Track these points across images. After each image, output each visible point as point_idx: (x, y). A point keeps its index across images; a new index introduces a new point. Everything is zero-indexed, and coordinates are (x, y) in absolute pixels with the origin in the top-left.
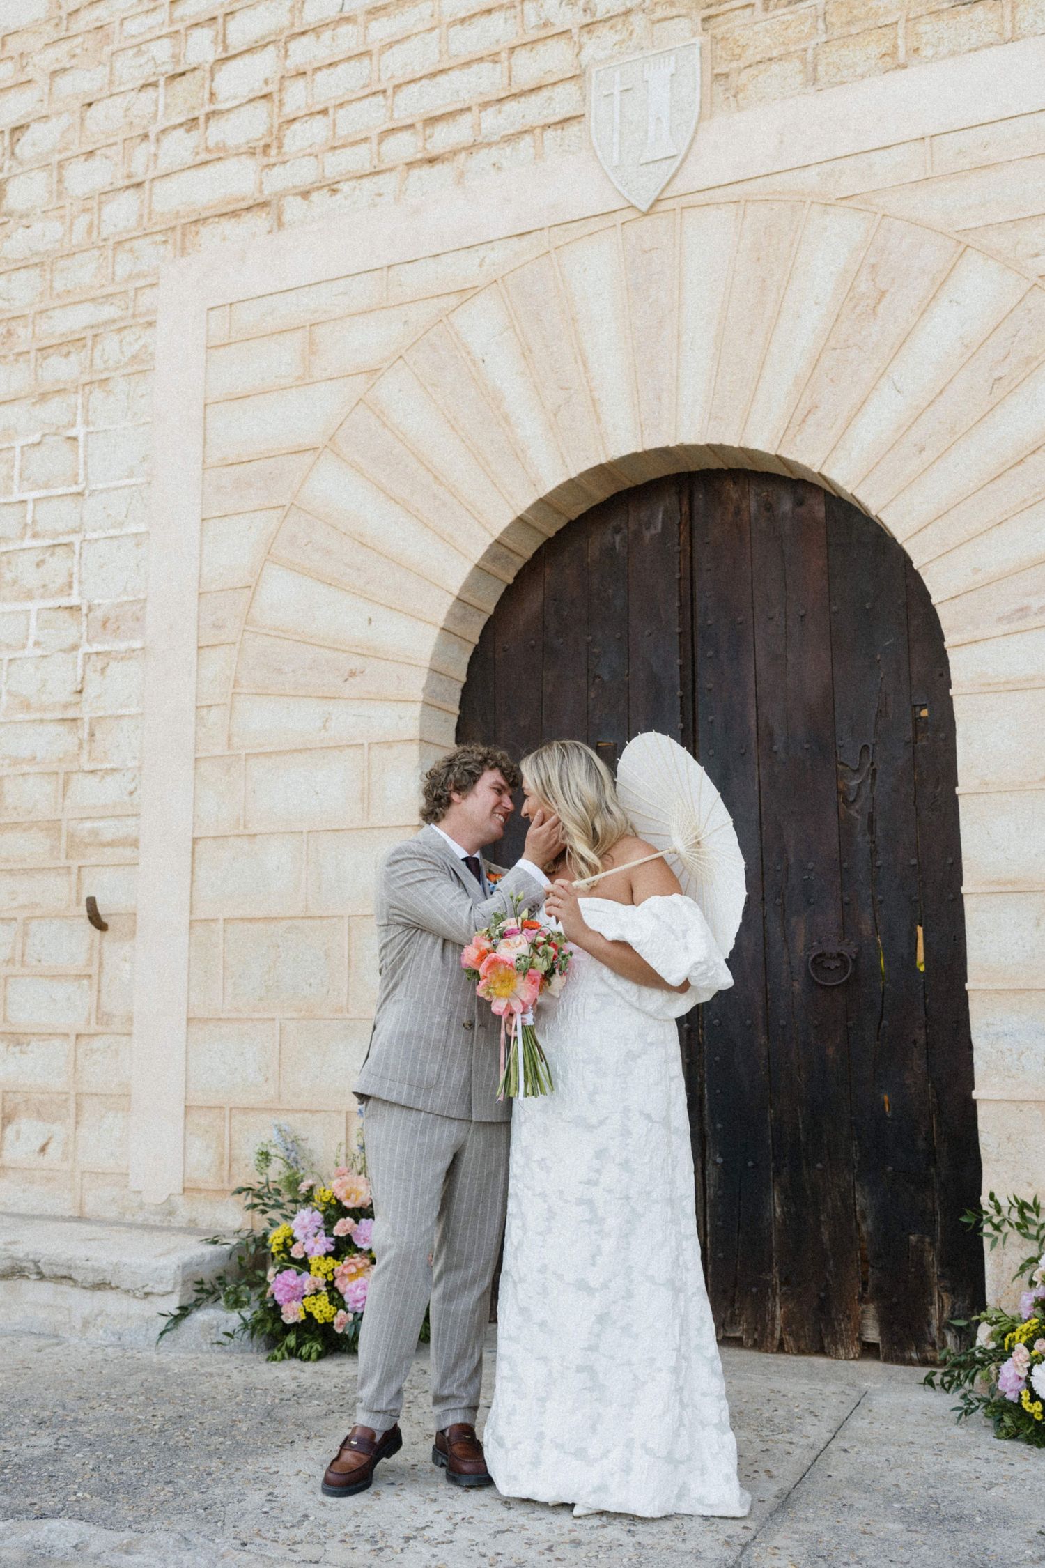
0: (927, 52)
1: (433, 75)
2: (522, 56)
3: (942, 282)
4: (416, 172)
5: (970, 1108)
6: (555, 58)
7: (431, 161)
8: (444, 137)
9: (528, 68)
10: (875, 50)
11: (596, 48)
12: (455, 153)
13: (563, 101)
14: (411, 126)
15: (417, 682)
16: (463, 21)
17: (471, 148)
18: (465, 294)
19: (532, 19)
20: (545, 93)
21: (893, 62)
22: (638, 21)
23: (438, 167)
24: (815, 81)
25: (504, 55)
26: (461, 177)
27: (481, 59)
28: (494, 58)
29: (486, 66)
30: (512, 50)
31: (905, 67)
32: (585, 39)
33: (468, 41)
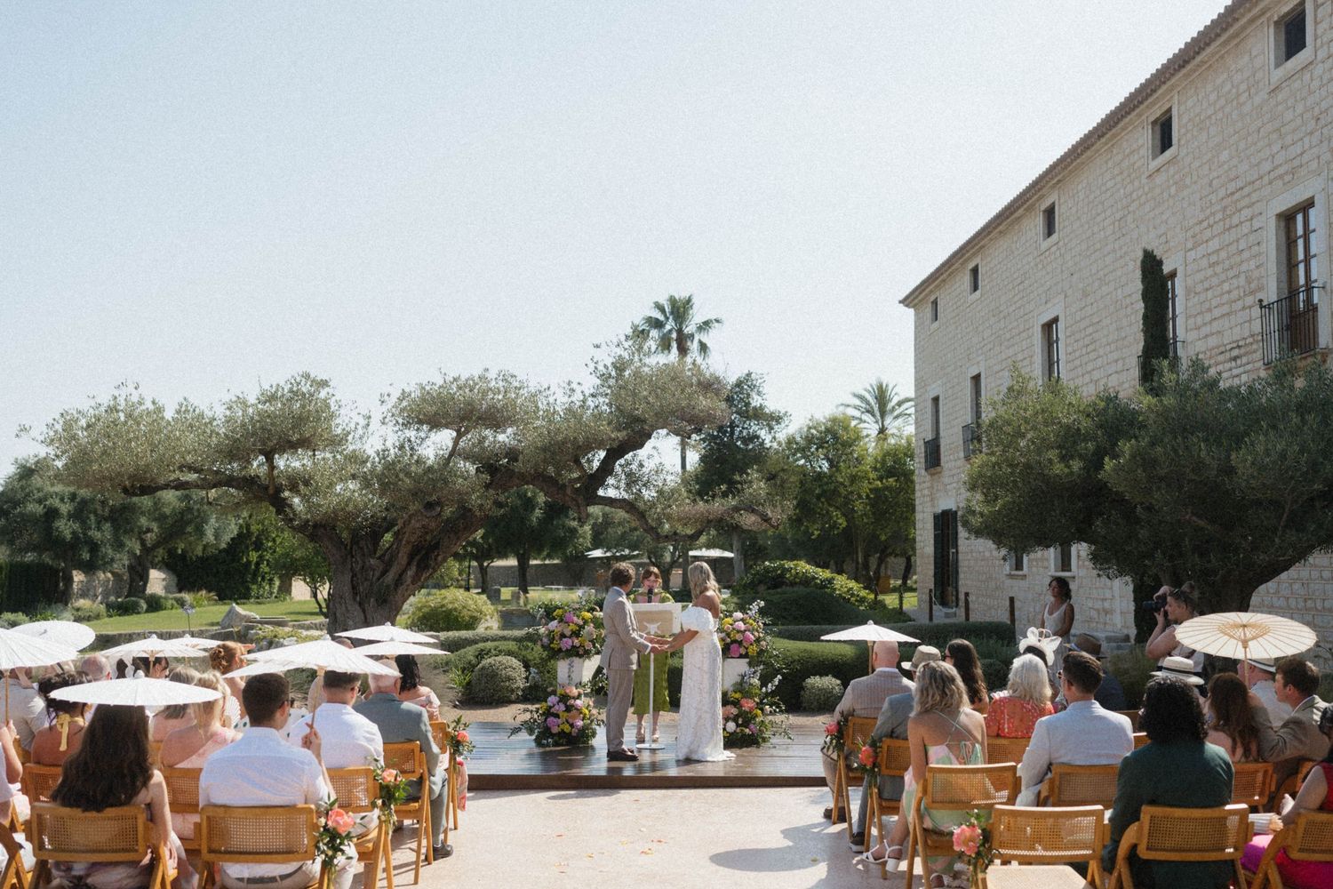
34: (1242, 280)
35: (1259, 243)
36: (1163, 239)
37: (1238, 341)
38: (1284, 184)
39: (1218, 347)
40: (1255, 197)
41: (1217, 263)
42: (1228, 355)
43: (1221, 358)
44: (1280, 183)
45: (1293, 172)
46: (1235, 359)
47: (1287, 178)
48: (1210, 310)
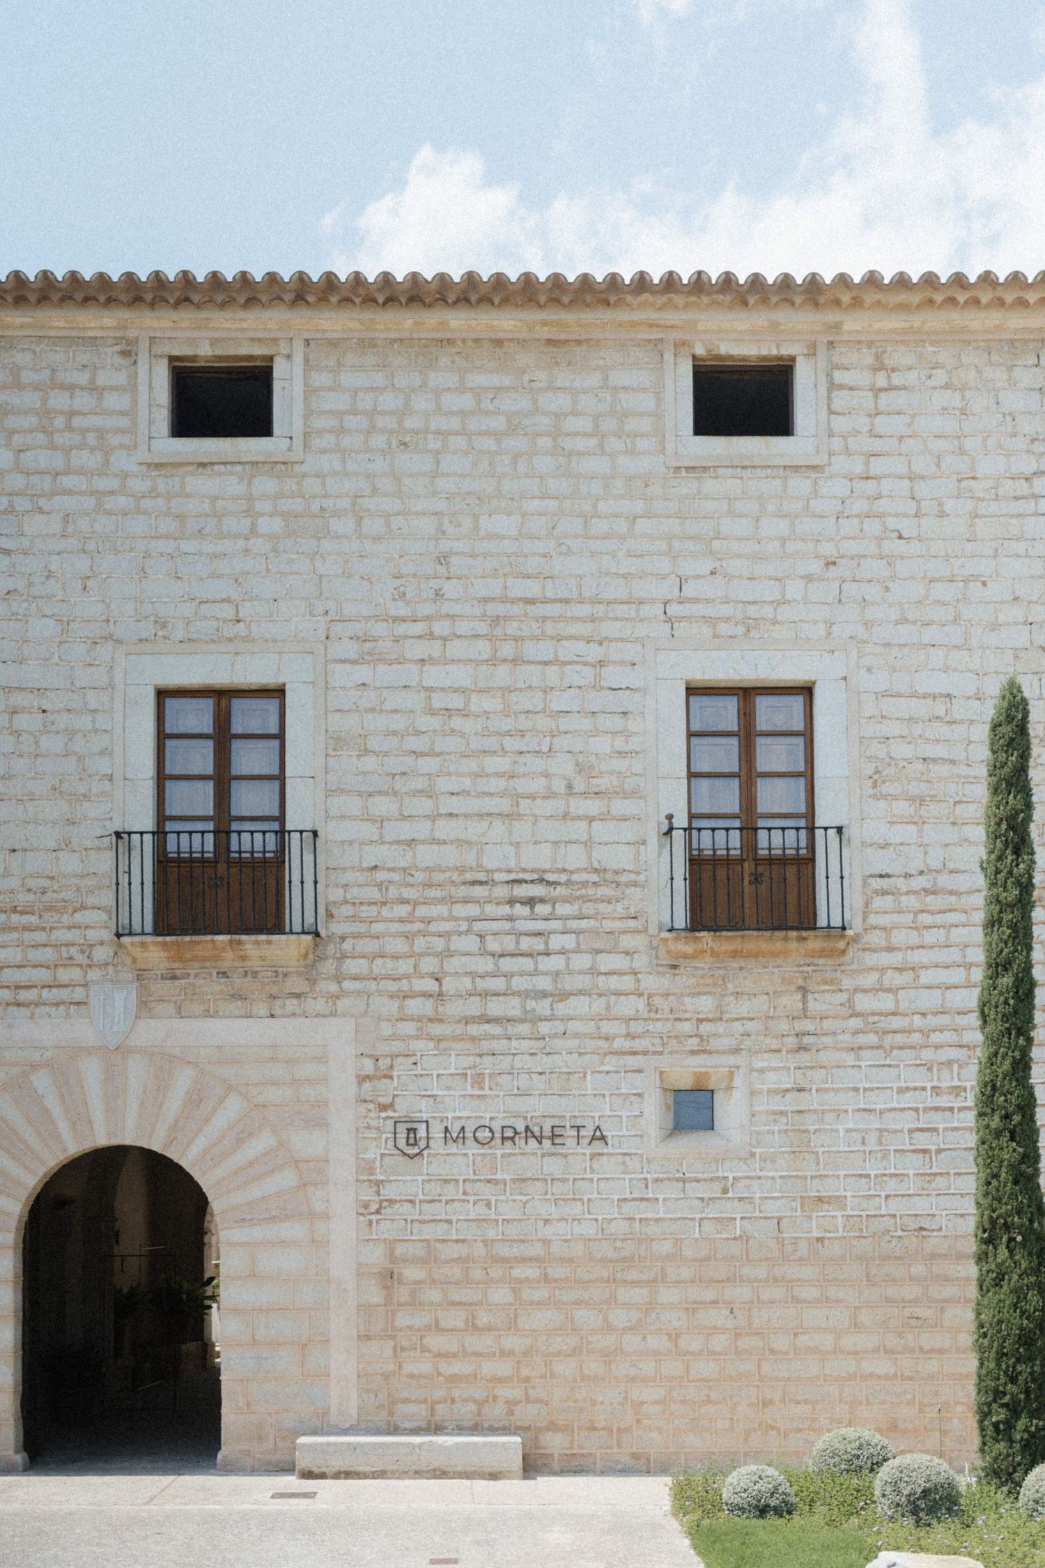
0: (221, 1013)
1: (19, 967)
2: (60, 970)
3: (222, 1101)
4: (11, 1008)
5: (219, 1382)
6: (75, 974)
7: (18, 1005)
8: (24, 995)
9: (63, 975)
10: (202, 1008)
11: (93, 975)
12: (30, 1004)
13: (79, 994)
14: (7, 987)
15: (13, 1224)
16: (33, 946)
17: (37, 1004)
18: (34, 1067)
19: (65, 955)
20: (70, 989)
21: (208, 1014)
22: (110, 968)
23: (22, 1009)
24: (180, 1013)
25: (52, 967)
26: (32, 1016)
27: (41, 966)
28: (48, 967)
29: (43, 970)
30: (56, 966)
31: (212, 1017)
32: (88, 970)
33: (34, 955)
34: (563, 766)
35: (625, 713)
36: (227, 611)
37: (544, 871)
38: (715, 636)
39: (462, 870)
40: (609, 629)
41: (464, 713)
42: (501, 892)
43: (479, 891)
44: (707, 631)
45: (750, 625)
46: (531, 902)
47: (724, 628)
48: (428, 793)
